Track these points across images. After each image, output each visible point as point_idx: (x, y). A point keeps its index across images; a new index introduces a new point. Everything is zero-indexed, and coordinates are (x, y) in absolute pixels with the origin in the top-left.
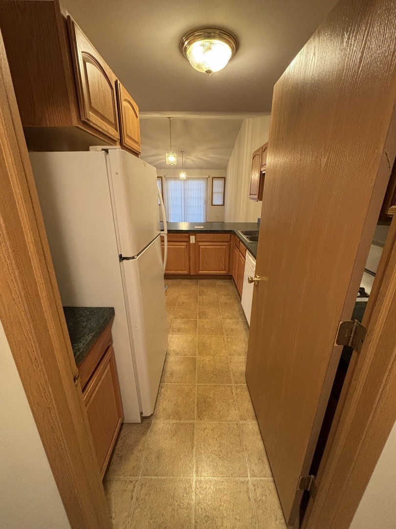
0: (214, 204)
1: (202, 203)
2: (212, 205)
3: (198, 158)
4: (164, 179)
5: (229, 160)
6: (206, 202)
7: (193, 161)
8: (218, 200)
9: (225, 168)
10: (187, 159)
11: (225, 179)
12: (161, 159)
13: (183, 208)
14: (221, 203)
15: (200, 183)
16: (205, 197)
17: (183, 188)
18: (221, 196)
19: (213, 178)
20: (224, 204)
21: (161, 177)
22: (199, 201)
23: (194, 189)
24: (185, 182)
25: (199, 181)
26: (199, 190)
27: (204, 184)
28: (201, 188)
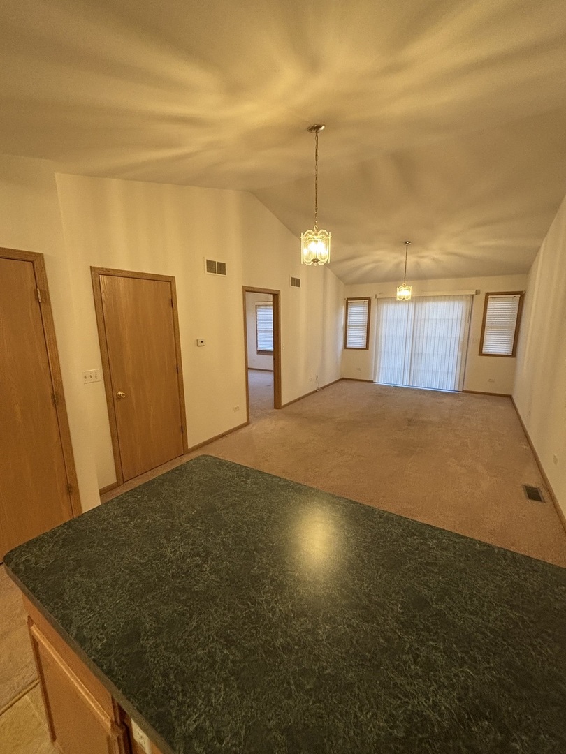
0: (485, 351)
1: (454, 348)
2: (481, 353)
3: (448, 254)
4: (374, 301)
5: (538, 250)
6: (465, 347)
7: (434, 259)
8: (497, 343)
9: (524, 270)
10: (422, 257)
11: (522, 295)
12: (364, 265)
13: (408, 357)
14: (506, 349)
15: (451, 307)
16: (462, 336)
17: (411, 316)
18: (509, 335)
19: (488, 294)
20: (514, 354)
21: (369, 299)
22: (448, 344)
23: (436, 320)
24: (417, 306)
25: (452, 303)
26: (450, 321)
27: (465, 309)
28: (455, 317)
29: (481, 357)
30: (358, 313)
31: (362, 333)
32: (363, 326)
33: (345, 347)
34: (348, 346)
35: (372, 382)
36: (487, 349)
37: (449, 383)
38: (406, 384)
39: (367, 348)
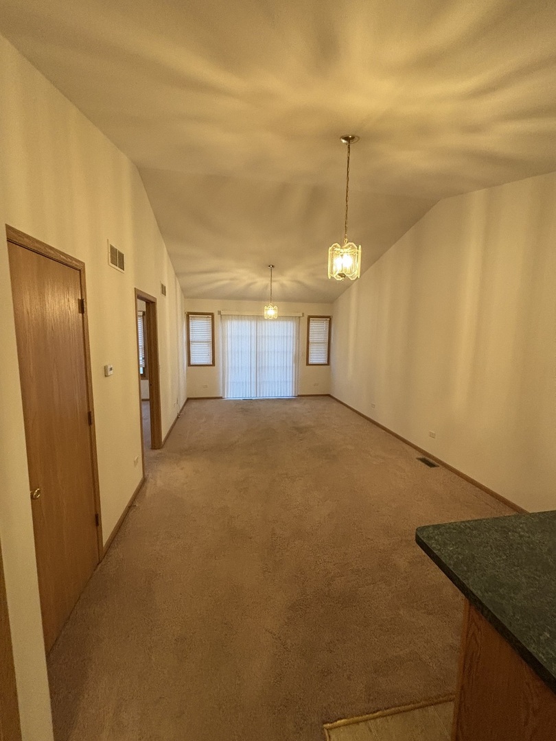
0: (310, 362)
1: (289, 361)
2: (308, 364)
4: (217, 317)
6: (296, 359)
8: (317, 356)
9: (331, 301)
11: (329, 319)
13: (254, 370)
14: (323, 360)
15: (285, 326)
16: (294, 350)
17: (254, 333)
18: (324, 348)
19: (309, 317)
20: (328, 364)
21: (212, 315)
22: (285, 358)
23: (274, 337)
24: (258, 324)
25: (285, 323)
26: (285, 338)
27: (295, 327)
28: (289, 334)
29: (308, 367)
30: (200, 328)
31: (207, 349)
32: (208, 342)
33: (189, 364)
34: (193, 362)
35: (221, 398)
36: (312, 360)
37: (288, 391)
38: (253, 397)
39: (213, 364)
